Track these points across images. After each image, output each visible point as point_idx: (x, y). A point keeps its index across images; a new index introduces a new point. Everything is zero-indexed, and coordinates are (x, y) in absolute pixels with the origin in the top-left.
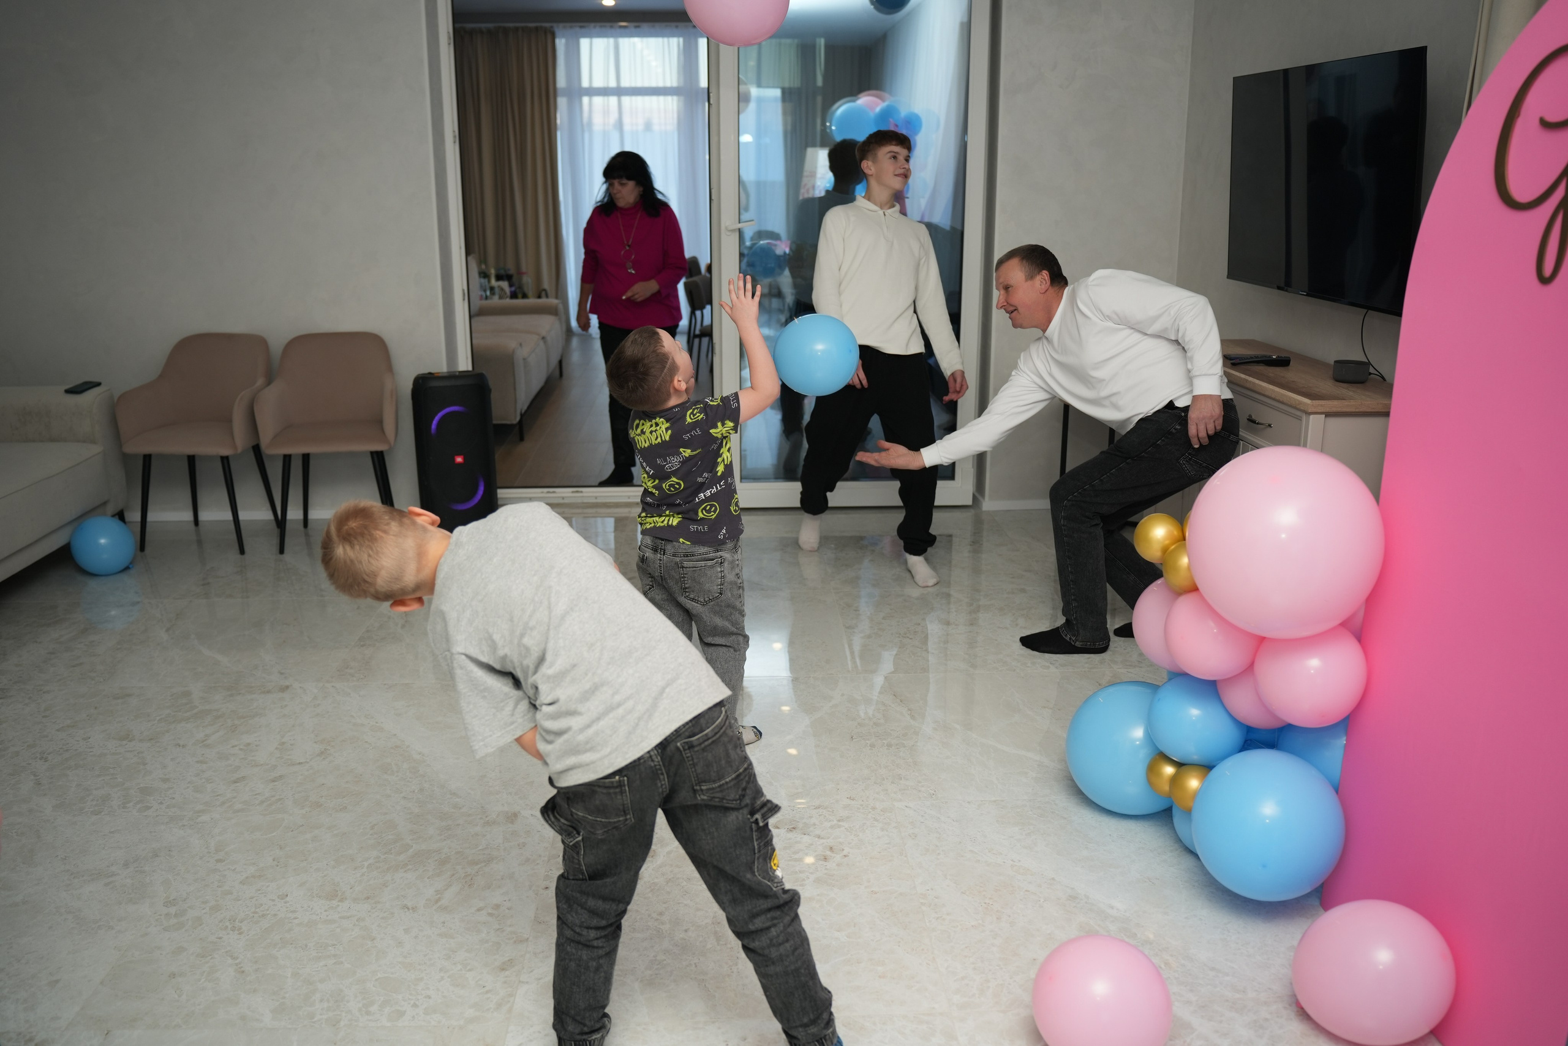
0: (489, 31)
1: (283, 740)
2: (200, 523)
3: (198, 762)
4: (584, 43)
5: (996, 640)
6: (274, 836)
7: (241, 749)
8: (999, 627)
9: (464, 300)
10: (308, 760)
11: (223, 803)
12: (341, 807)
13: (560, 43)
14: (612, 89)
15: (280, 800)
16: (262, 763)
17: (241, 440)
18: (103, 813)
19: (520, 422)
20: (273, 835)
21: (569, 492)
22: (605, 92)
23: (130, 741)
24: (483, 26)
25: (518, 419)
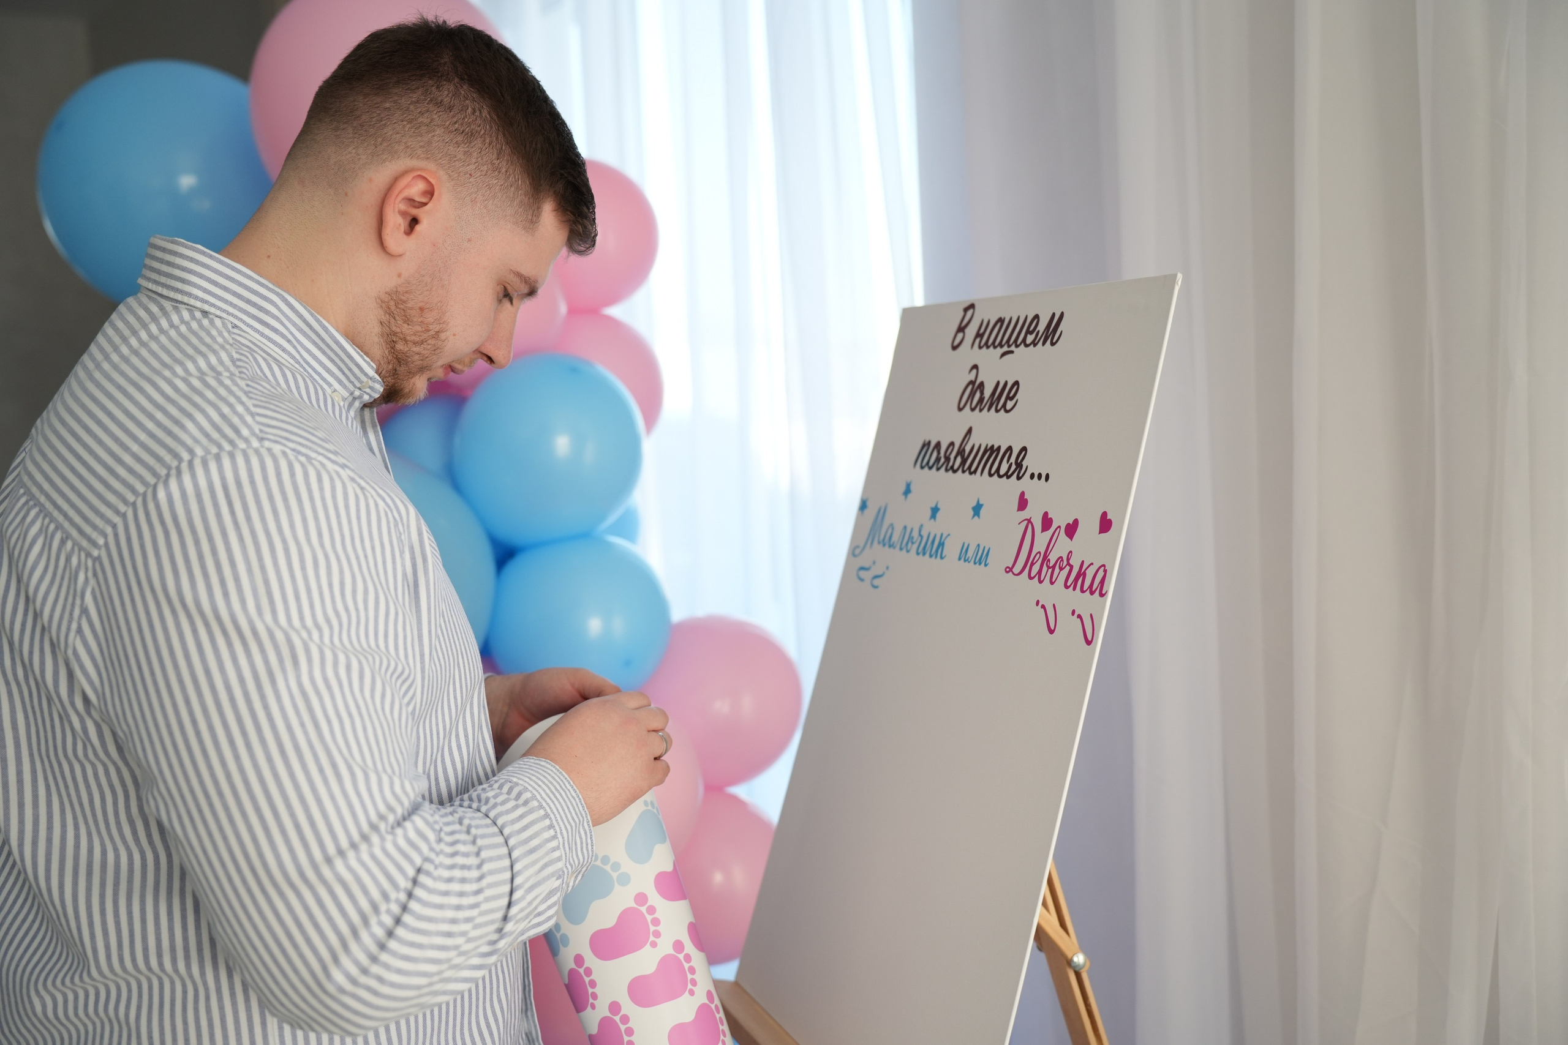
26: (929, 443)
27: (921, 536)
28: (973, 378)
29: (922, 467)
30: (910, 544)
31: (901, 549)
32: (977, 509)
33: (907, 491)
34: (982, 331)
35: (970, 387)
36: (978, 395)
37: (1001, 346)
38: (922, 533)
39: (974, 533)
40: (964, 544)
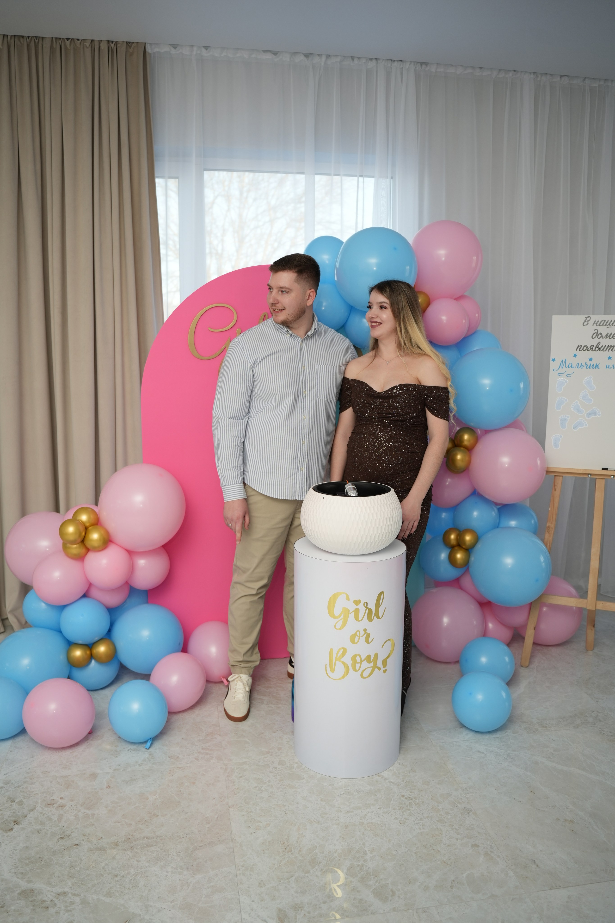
26: (581, 346)
27: (587, 365)
28: (597, 332)
29: (580, 350)
30: (582, 367)
31: (578, 368)
32: (610, 358)
33: (575, 356)
34: (596, 322)
35: (596, 334)
36: (600, 336)
37: (606, 325)
38: (587, 364)
39: (610, 363)
40: (607, 365)
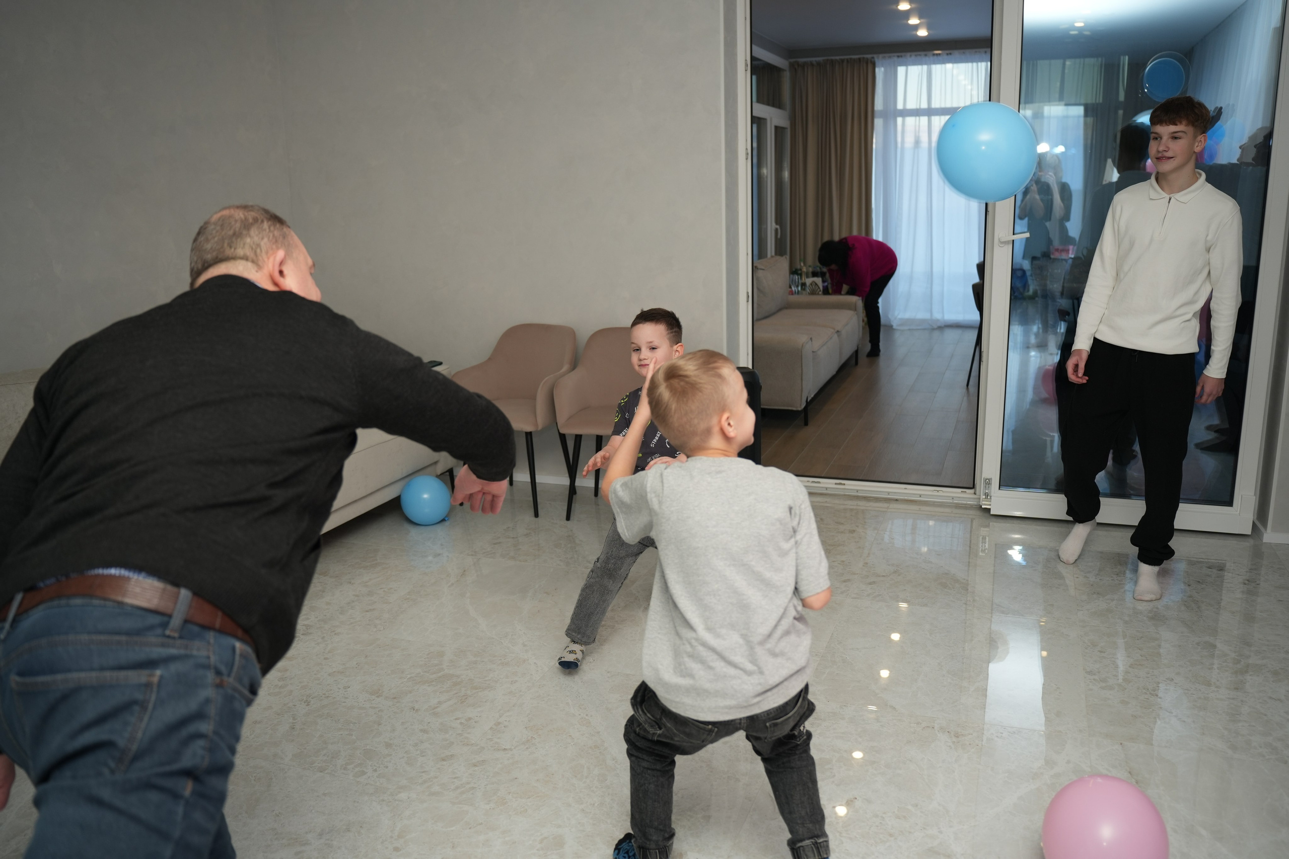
0: (819, 64)
1: (499, 721)
2: (514, 483)
3: (421, 731)
4: (901, 70)
5: (1265, 715)
6: (452, 831)
7: (461, 723)
8: (1271, 698)
9: (748, 301)
10: (513, 747)
11: (425, 782)
12: (522, 809)
13: (880, 72)
14: (924, 110)
15: (473, 788)
16: (473, 742)
17: (541, 419)
18: (326, 772)
19: (806, 408)
20: (452, 829)
21: (832, 484)
22: (917, 113)
23: (378, 697)
24: (814, 59)
25: (803, 406)
